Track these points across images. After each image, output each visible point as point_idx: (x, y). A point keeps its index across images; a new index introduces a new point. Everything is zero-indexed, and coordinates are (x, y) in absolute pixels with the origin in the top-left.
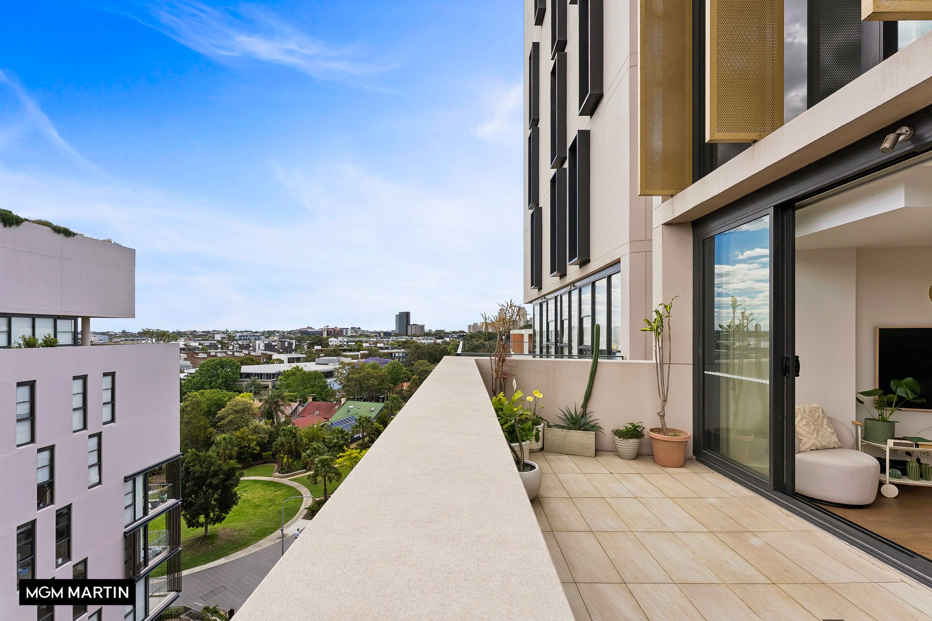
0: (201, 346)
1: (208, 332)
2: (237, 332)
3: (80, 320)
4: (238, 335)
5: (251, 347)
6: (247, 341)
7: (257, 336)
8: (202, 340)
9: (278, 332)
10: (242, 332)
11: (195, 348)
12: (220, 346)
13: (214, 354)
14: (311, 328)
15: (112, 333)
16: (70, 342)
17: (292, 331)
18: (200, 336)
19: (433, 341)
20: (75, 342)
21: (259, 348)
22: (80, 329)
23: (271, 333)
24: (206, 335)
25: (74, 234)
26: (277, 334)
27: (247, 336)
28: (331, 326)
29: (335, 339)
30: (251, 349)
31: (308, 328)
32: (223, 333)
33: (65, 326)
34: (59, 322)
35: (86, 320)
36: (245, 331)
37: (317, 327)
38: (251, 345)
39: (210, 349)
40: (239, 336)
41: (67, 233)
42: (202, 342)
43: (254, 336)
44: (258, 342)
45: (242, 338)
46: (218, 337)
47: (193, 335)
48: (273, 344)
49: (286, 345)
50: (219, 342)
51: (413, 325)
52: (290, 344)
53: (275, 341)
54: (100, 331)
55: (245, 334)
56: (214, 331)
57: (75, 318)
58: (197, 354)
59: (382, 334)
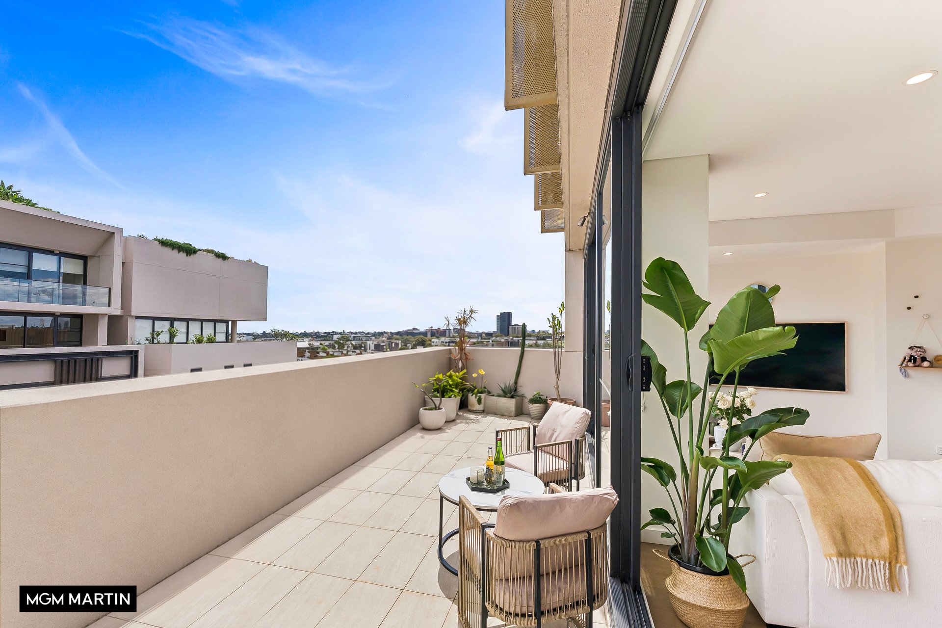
0: (321, 346)
1: (329, 333)
2: (352, 333)
3: (230, 323)
4: (352, 335)
5: (362, 347)
6: (359, 341)
7: (368, 337)
8: (323, 340)
9: (386, 333)
10: (356, 333)
11: (317, 348)
12: (337, 346)
13: (331, 353)
14: (416, 329)
15: (256, 334)
16: (223, 340)
17: (399, 332)
18: (322, 337)
19: (535, 342)
20: (227, 341)
21: (370, 349)
22: (230, 331)
23: (381, 334)
24: (327, 336)
25: (229, 258)
26: (385, 335)
27: (360, 337)
28: (435, 327)
29: (437, 340)
30: (363, 348)
31: (414, 329)
32: (340, 333)
33: (221, 327)
34: (217, 324)
35: (234, 323)
36: (359, 332)
37: (422, 328)
38: (363, 345)
39: (329, 348)
40: (354, 337)
41: (224, 257)
42: (322, 342)
43: (366, 337)
44: (368, 342)
45: (356, 339)
46: (335, 337)
47: (316, 336)
48: (382, 344)
49: (393, 346)
50: (336, 342)
51: (515, 325)
52: (397, 344)
53: (383, 342)
54: (247, 332)
55: (359, 335)
56: (333, 332)
57: (227, 322)
58: (318, 353)
59: (484, 335)
